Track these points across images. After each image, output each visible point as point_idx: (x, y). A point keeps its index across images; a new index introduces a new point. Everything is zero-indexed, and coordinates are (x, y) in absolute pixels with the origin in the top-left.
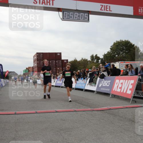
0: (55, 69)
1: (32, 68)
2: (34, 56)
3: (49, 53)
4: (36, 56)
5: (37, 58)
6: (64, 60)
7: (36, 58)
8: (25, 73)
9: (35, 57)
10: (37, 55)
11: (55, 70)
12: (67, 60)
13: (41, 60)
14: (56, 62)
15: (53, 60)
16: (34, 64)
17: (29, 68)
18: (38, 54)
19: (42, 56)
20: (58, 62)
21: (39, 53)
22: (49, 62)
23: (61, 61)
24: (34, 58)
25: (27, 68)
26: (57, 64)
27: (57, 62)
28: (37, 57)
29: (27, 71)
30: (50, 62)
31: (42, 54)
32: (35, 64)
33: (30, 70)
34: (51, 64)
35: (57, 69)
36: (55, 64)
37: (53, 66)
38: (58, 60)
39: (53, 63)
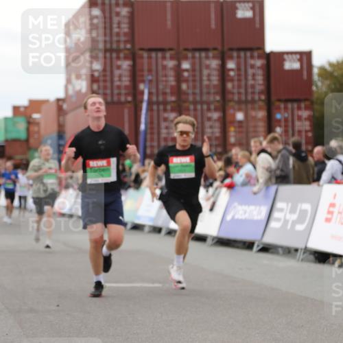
0: (216, 115)
1: (54, 109)
3: (177, 4)
6: (280, 57)
11: (217, 125)
12: (306, 57)
13: (118, 51)
14: (223, 70)
15: (200, 50)
16: (69, 81)
17: (35, 105)
19: (125, 27)
22: (179, 65)
23: (259, 63)
25: (16, 109)
26: (229, 85)
27: (231, 65)
30: (186, 65)
31: (124, 12)
32: (78, 77)
33: (37, 124)
34: (186, 81)
35: (229, 118)
36: (215, 80)
37: (201, 94)
38: (239, 57)
39: (201, 71)
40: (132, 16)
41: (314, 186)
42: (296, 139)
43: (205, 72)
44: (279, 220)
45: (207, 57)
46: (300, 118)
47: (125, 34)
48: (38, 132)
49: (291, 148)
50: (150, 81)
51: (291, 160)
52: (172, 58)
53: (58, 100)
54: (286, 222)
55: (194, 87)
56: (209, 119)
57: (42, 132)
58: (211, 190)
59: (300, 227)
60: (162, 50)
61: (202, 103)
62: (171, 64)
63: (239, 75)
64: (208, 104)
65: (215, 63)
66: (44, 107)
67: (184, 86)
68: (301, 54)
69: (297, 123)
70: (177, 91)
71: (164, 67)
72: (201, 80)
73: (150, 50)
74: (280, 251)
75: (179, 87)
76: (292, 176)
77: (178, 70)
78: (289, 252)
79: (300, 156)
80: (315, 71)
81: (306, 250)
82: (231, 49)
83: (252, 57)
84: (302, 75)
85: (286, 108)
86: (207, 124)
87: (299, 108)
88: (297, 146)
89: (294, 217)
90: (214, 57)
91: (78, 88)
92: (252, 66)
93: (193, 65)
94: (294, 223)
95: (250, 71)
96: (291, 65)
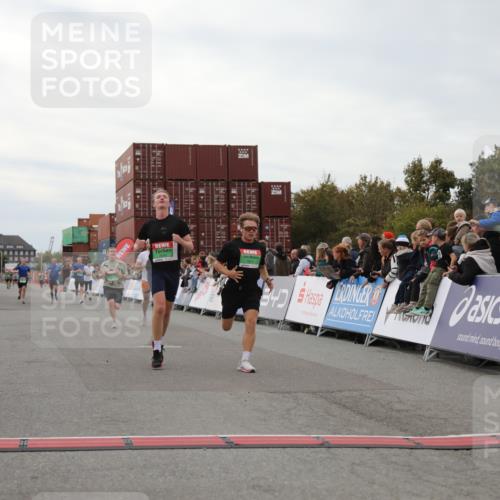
0: (223, 227)
1: (108, 221)
2: (118, 162)
3: (196, 147)
4: (130, 158)
5: (136, 173)
6: (269, 185)
7: (128, 168)
8: (74, 244)
9: (125, 163)
10: (135, 157)
11: (224, 233)
12: (286, 186)
13: (154, 180)
14: (228, 193)
15: (213, 180)
16: (118, 202)
17: (95, 218)
18: (138, 153)
19: (159, 164)
20: (239, 191)
21: (144, 145)
22: (198, 190)
23: (253, 190)
24: (118, 168)
25: (80, 221)
26: (233, 206)
27: (234, 191)
28: (136, 163)
29: (85, 233)
30: (202, 191)
31: (159, 153)
32: (125, 199)
33: (96, 232)
34: (203, 202)
35: (232, 229)
36: (222, 202)
37: (213, 211)
38: (239, 186)
39: (213, 196)
40: (164, 156)
41: (291, 277)
42: (279, 243)
43: (216, 196)
44: (266, 300)
45: (217, 186)
46: (282, 229)
47: (159, 169)
48: (96, 238)
49: (274, 250)
50: (177, 202)
51: (275, 258)
52: (191, 186)
53: (111, 215)
54: (271, 301)
55: (208, 206)
56: (218, 229)
57: (99, 238)
58: (219, 279)
59: (280, 306)
60: (186, 180)
61: (213, 218)
62: (191, 190)
63: (240, 198)
64: (218, 218)
65: (222, 190)
66: (100, 221)
67: (201, 206)
68: (283, 184)
69: (280, 233)
70: (196, 209)
71: (187, 192)
72: (213, 202)
73: (177, 180)
74: (267, 322)
75: (197, 206)
76: (275, 270)
77: (197, 194)
78: (273, 323)
79: (282, 256)
80: (293, 196)
81: (285, 321)
82: (235, 180)
83: (249, 186)
84: (283, 199)
85: (272, 222)
86: (217, 233)
87: (281, 223)
88: (279, 249)
89: (277, 298)
90: (222, 186)
91: (125, 206)
92: (249, 192)
93: (207, 191)
94: (277, 302)
95: (247, 196)
96: (277, 192)
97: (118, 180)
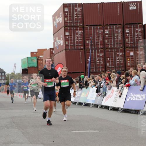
0: (121, 54)
1: (49, 53)
2: (54, 16)
3: (102, 4)
4: (61, 13)
5: (65, 22)
7: (60, 20)
8: (28, 67)
9: (59, 17)
10: (65, 12)
13: (77, 27)
14: (124, 32)
15: (113, 25)
17: (41, 51)
18: (66, 10)
19: (79, 16)
20: (131, 31)
21: (70, 4)
22: (104, 32)
24: (54, 20)
25: (32, 53)
27: (127, 31)
28: (65, 16)
29: (35, 61)
30: (107, 32)
31: (79, 9)
33: (42, 60)
34: (107, 39)
35: (126, 56)
36: (120, 38)
37: (114, 44)
38: (131, 27)
39: (114, 34)
40: (82, 11)
43: (116, 35)
45: (116, 28)
48: (42, 63)
52: (100, 29)
53: (51, 49)
55: (111, 41)
56: (118, 55)
60: (96, 26)
61: (115, 48)
62: (100, 31)
63: (131, 35)
64: (117, 48)
65: (120, 31)
66: (44, 52)
67: (106, 41)
70: (103, 43)
71: (97, 33)
72: (114, 38)
73: (91, 26)
77: (103, 34)
82: (127, 24)
83: (137, 27)
86: (117, 58)
90: (119, 28)
91: (59, 43)
92: (137, 31)
93: (110, 31)
95: (136, 34)
97: (54, 27)
